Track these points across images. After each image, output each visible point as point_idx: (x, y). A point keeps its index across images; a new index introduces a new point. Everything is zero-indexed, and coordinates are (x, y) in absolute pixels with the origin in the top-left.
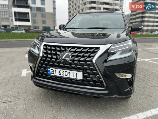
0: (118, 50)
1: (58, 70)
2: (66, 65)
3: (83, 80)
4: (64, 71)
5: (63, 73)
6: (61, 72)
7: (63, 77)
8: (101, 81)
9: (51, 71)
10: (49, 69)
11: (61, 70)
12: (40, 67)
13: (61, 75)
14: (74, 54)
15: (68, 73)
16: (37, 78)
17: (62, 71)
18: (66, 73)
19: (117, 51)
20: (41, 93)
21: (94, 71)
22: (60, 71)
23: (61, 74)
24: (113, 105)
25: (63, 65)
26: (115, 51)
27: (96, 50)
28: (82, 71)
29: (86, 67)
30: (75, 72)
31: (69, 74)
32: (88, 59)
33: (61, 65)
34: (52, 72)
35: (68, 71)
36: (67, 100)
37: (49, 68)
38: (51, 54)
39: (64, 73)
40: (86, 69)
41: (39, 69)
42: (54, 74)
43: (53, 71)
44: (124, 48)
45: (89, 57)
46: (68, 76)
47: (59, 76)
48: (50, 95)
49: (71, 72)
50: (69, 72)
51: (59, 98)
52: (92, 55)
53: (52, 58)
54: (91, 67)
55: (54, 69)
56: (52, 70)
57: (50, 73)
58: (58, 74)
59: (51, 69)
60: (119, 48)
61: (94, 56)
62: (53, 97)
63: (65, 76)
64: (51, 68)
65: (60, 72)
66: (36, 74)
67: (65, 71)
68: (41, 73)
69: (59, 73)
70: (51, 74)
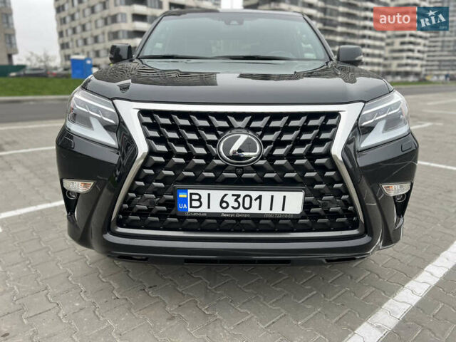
0: (377, 118)
1: (217, 195)
2: (245, 175)
3: (302, 216)
4: (239, 196)
5: (236, 200)
6: (230, 199)
7: (236, 213)
8: (350, 211)
9: (191, 200)
10: (182, 195)
11: (230, 193)
12: (139, 191)
13: (230, 210)
14: (267, 138)
15: (256, 200)
16: (120, 230)
17: (233, 195)
18: (247, 199)
19: (376, 122)
20: (104, 280)
21: (336, 186)
22: (226, 195)
23: (230, 207)
24: (340, 275)
25: (234, 175)
26: (372, 121)
27: (331, 122)
28: (304, 189)
29: (313, 174)
30: (278, 196)
31: (256, 204)
32: (317, 150)
33: (226, 175)
34: (196, 204)
35: (255, 194)
36: (209, 288)
37: (185, 190)
38: (181, 141)
39: (240, 200)
40: (313, 181)
41: (133, 198)
42: (204, 209)
43: (199, 200)
44: (390, 113)
45: (318, 142)
46: (255, 210)
47: (221, 214)
48: (141, 282)
49: (266, 195)
50: (260, 197)
51: (177, 286)
52: (324, 136)
53: (189, 156)
54: (328, 174)
55: (204, 193)
56: (194, 197)
57: (185, 206)
58: (216, 208)
59: (191, 194)
60: (378, 112)
61: (331, 140)
62: (155, 286)
63: (241, 210)
64: (190, 191)
65: (224, 200)
66: (117, 217)
67: (243, 193)
68: (140, 213)
69: (222, 201)
70: (190, 210)
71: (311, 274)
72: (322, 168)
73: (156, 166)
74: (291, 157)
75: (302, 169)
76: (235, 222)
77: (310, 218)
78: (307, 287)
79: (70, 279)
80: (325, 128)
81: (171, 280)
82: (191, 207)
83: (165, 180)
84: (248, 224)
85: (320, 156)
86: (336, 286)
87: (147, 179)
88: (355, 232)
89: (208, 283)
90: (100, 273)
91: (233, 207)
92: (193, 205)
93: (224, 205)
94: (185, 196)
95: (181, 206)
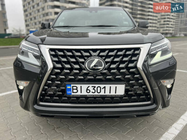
0: (158, 50)
1: (84, 87)
2: (98, 77)
3: (124, 96)
4: (95, 87)
5: (94, 89)
7: (93, 95)
8: (147, 93)
9: (73, 89)
10: (68, 87)
11: (91, 85)
12: (49, 86)
13: (91, 94)
14: (107, 60)
15: (103, 89)
17: (92, 87)
18: (99, 88)
19: (157, 52)
20: (37, 125)
21: (140, 81)
22: (89, 87)
25: (92, 77)
26: (155, 51)
27: (136, 52)
28: (125, 83)
29: (129, 76)
31: (103, 90)
32: (131, 65)
33: (89, 77)
35: (102, 86)
37: (70, 85)
39: (96, 89)
40: (129, 80)
41: (46, 89)
42: (79, 93)
43: (77, 89)
44: (163, 48)
46: (102, 93)
47: (87, 95)
48: (53, 125)
49: (108, 86)
50: (105, 87)
51: (69, 127)
52: (134, 59)
53: (71, 69)
54: (136, 76)
55: (79, 86)
57: (70, 92)
58: (84, 93)
59: (73, 87)
61: (137, 60)
62: (59, 127)
63: (96, 93)
64: (72, 85)
65: (88, 89)
66: (40, 97)
67: (97, 86)
68: (50, 95)
69: (87, 90)
70: (73, 94)
71: (129, 121)
72: (133, 74)
73: (57, 74)
74: (118, 69)
75: (124, 74)
76: (93, 99)
77: (128, 96)
78: (127, 127)
79: (22, 124)
80: (134, 55)
81: (66, 124)
82: (73, 92)
83: (61, 80)
84: (100, 100)
85: (132, 68)
86: (141, 126)
87: (53, 80)
88: (149, 102)
89: (83, 125)
90: (35, 122)
91: (92, 92)
92: (74, 92)
93: (88, 91)
94: (70, 87)
95: (68, 92)
